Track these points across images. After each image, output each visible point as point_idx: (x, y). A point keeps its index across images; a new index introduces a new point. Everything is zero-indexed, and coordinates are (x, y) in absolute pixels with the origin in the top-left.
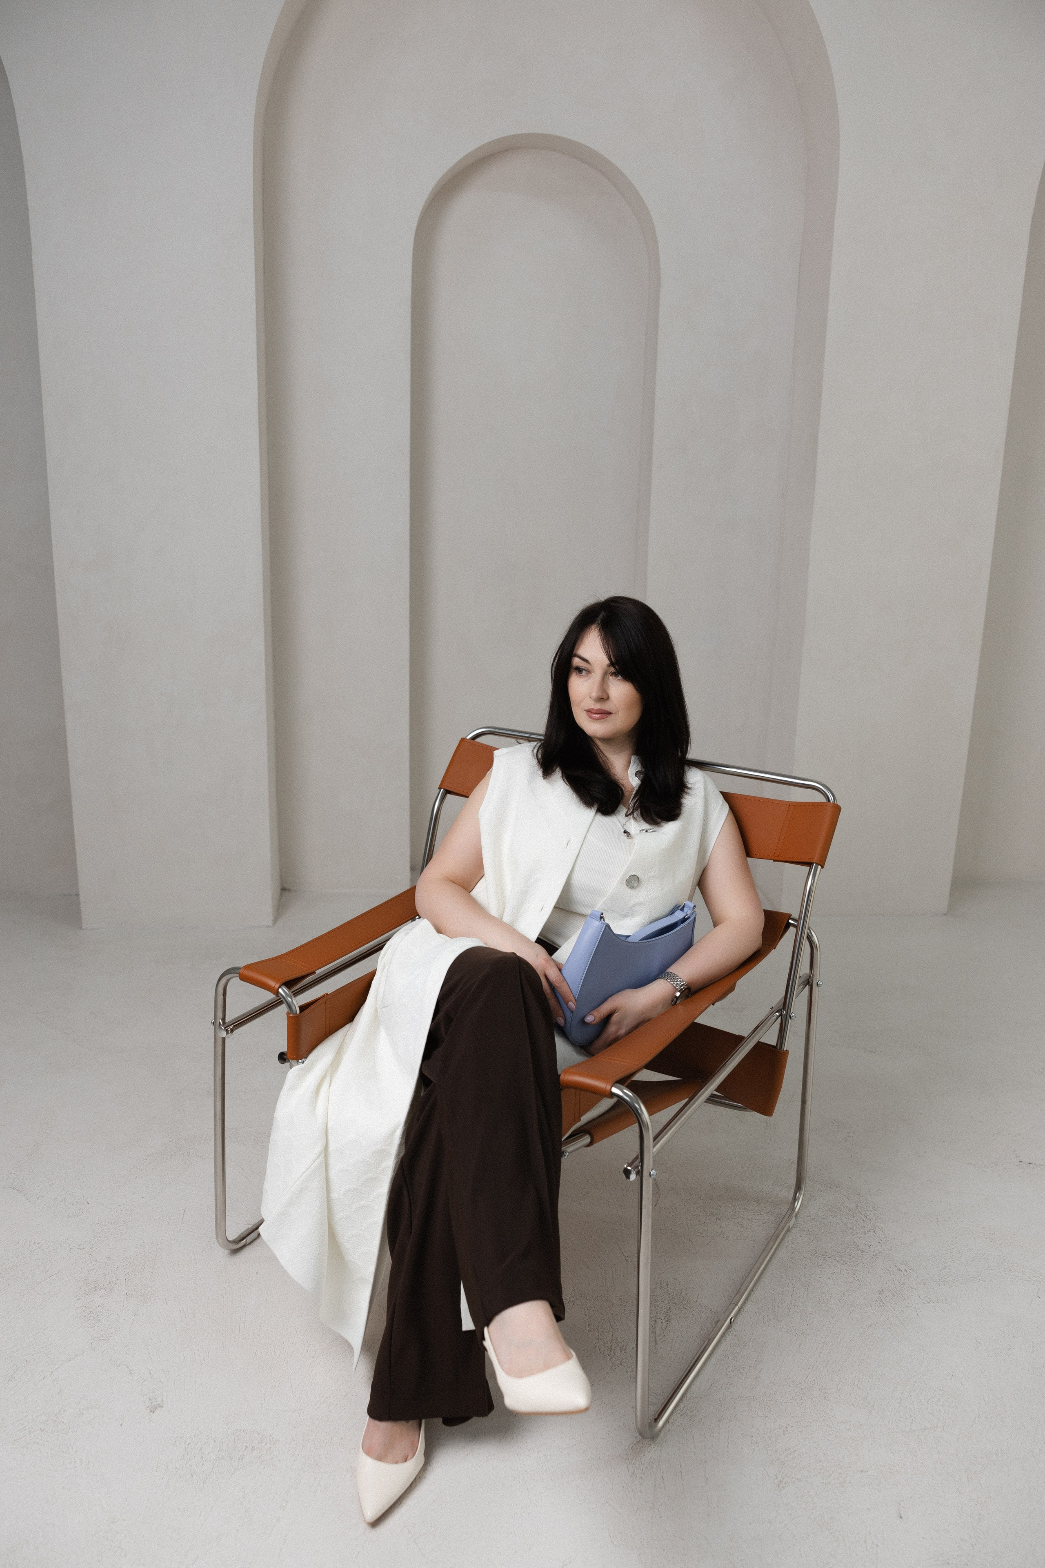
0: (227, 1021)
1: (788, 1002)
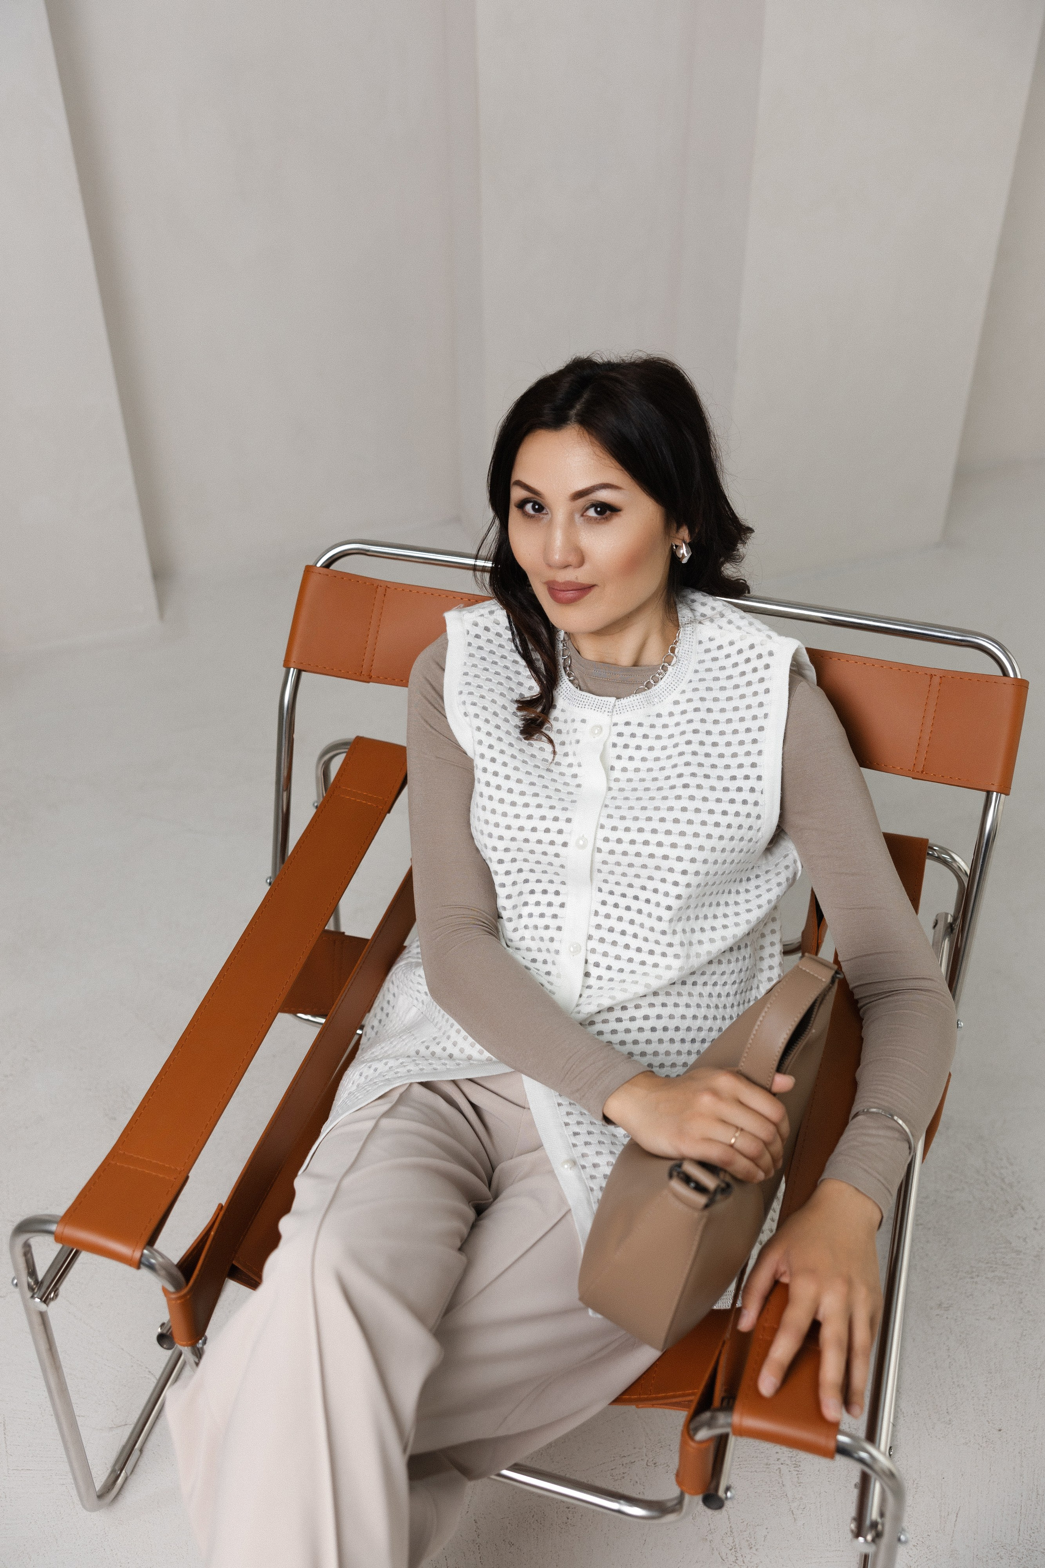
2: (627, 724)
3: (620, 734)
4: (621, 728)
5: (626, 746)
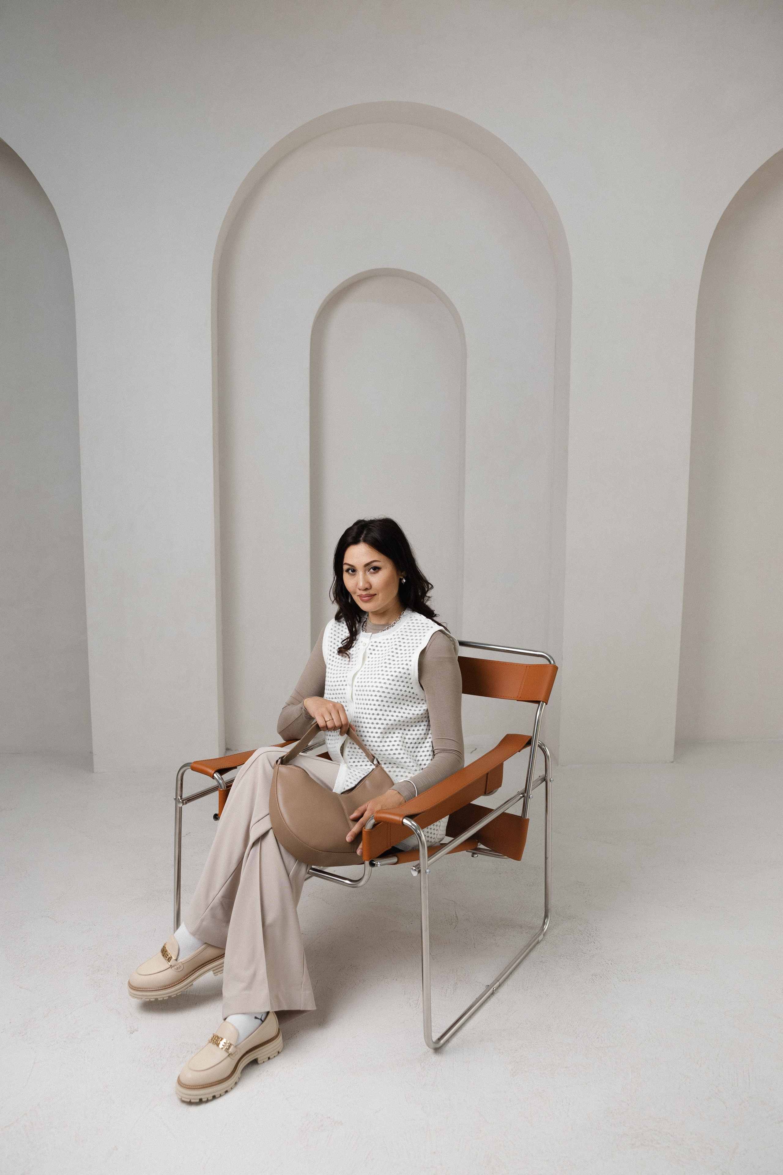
0: (183, 797)
1: (527, 788)
2: (375, 642)
3: (372, 646)
4: (373, 644)
5: (374, 650)
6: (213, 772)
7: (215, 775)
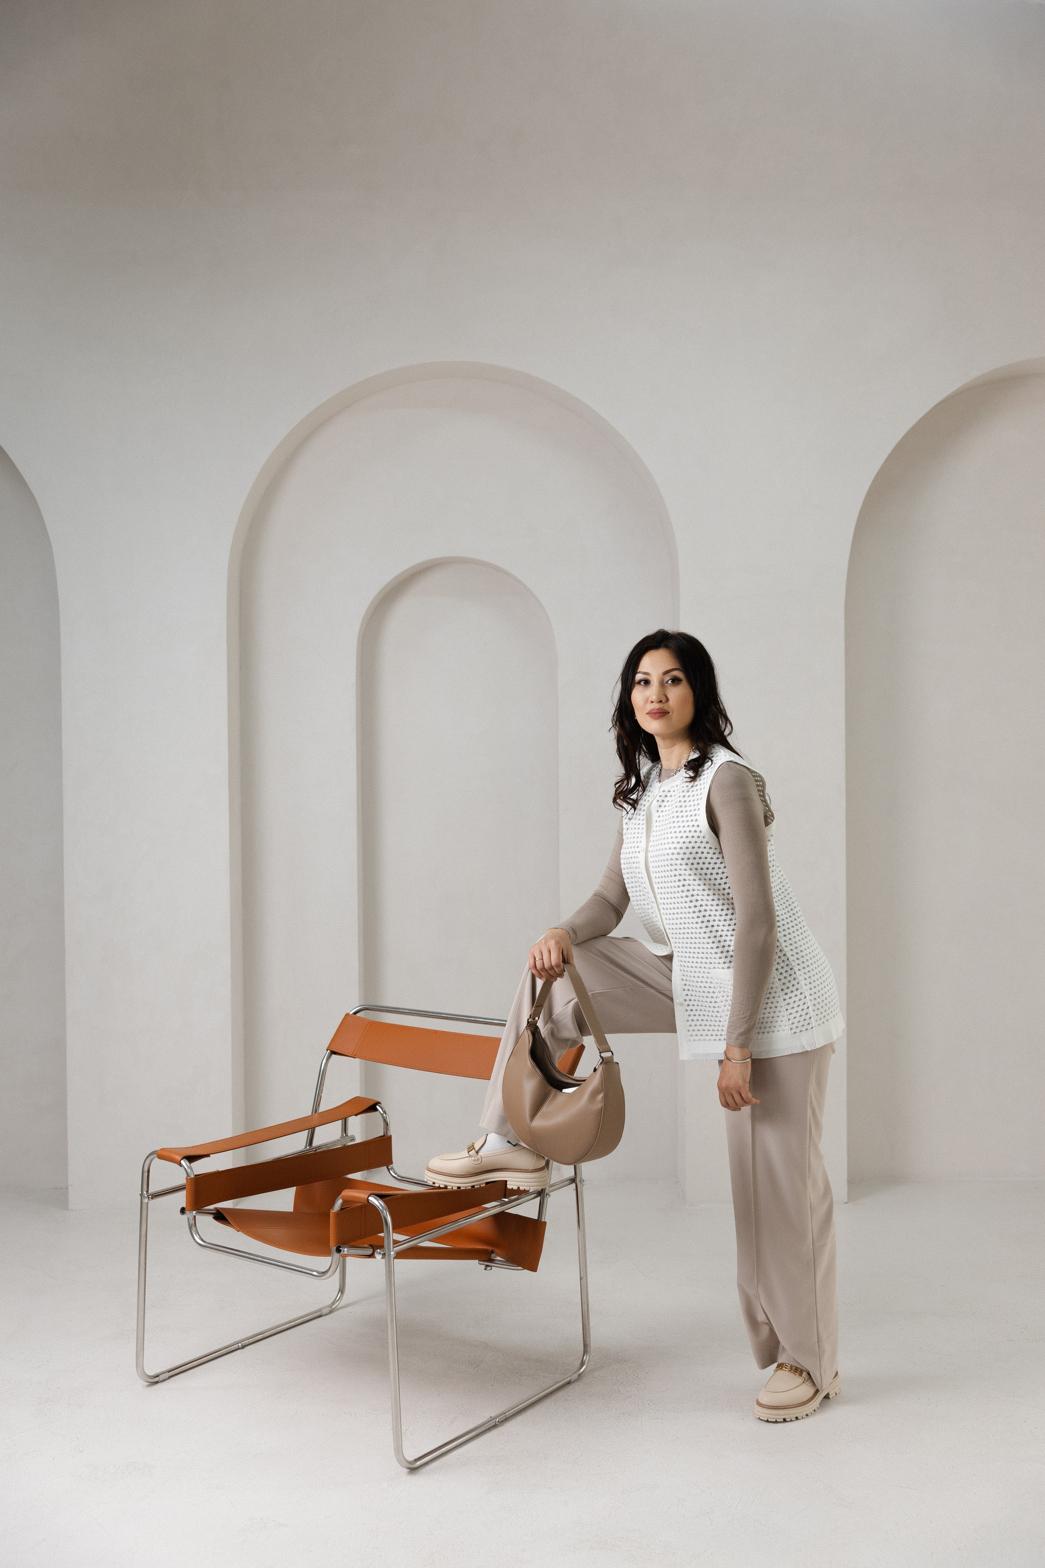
0: (149, 1192)
6: (180, 1158)
7: (182, 1162)
